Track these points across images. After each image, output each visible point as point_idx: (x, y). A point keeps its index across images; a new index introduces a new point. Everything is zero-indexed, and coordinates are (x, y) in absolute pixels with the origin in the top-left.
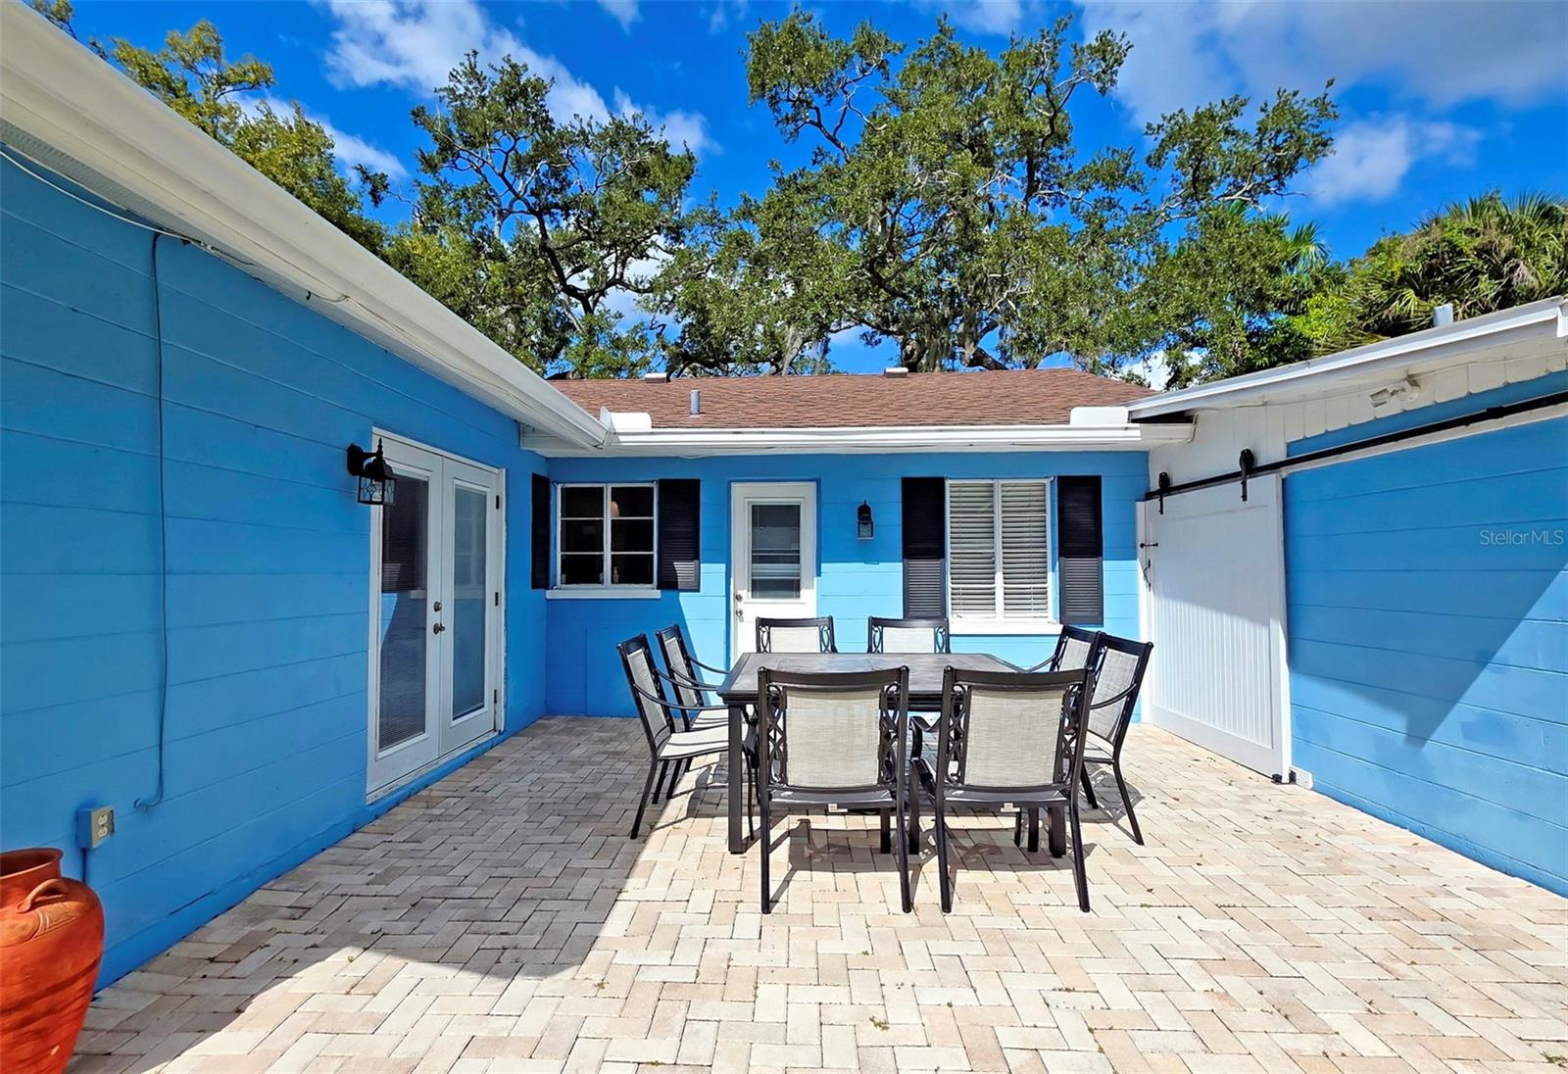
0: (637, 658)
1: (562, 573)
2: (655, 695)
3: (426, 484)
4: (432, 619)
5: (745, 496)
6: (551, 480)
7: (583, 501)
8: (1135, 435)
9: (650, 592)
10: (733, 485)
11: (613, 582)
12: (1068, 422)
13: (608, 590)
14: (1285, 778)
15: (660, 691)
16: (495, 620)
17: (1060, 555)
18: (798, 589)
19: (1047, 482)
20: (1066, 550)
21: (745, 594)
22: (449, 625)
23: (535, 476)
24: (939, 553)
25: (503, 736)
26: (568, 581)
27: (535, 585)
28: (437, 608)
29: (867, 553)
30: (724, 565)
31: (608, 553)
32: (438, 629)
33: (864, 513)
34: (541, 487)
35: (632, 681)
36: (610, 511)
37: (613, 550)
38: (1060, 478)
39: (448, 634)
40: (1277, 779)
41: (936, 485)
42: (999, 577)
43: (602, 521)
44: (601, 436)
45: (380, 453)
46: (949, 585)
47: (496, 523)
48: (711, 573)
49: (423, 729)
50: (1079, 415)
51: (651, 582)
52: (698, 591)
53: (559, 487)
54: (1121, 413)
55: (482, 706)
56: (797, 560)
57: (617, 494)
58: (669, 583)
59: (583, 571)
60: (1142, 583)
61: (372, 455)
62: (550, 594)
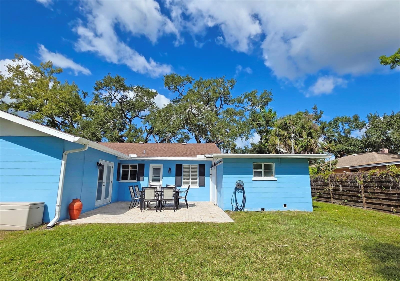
0: (131, 188)
1: (122, 178)
2: (133, 192)
3: (104, 165)
4: (103, 184)
5: (152, 166)
6: (121, 163)
7: (126, 167)
8: (206, 159)
9: (136, 181)
10: (150, 165)
11: (130, 180)
12: (196, 157)
13: (129, 181)
14: (216, 205)
15: (134, 191)
16: (111, 185)
17: (199, 176)
18: (160, 181)
19: (198, 165)
20: (200, 175)
21: (151, 182)
22: (105, 185)
23: (118, 163)
24: (181, 175)
25: (111, 203)
26: (122, 180)
27: (117, 180)
28: (104, 182)
29: (170, 175)
30: (148, 177)
31: (129, 175)
32: (104, 185)
33: (170, 169)
34: (119, 165)
35: (130, 190)
36: (130, 168)
37: (130, 174)
38: (199, 164)
39: (105, 186)
40: (215, 205)
41: (181, 165)
42: (190, 179)
43: (129, 170)
44: (129, 158)
45: (101, 163)
46: (183, 180)
47: (112, 170)
48: (146, 178)
49: (101, 199)
50: (198, 156)
51: (136, 180)
52: (143, 181)
53: (122, 165)
54: (203, 156)
55: (108, 198)
56: (160, 176)
57: (131, 166)
58: (139, 180)
59: (125, 178)
60: (211, 180)
61: (100, 163)
62: (119, 182)
